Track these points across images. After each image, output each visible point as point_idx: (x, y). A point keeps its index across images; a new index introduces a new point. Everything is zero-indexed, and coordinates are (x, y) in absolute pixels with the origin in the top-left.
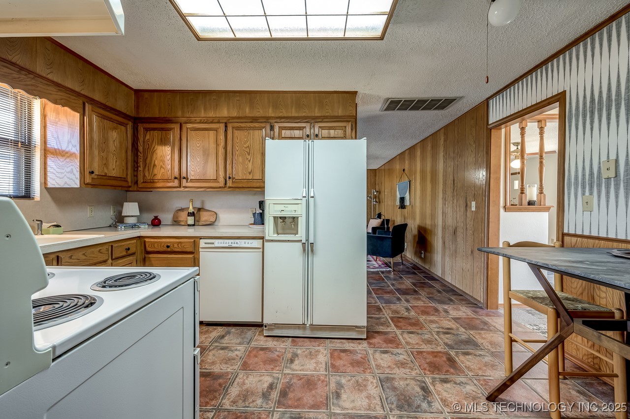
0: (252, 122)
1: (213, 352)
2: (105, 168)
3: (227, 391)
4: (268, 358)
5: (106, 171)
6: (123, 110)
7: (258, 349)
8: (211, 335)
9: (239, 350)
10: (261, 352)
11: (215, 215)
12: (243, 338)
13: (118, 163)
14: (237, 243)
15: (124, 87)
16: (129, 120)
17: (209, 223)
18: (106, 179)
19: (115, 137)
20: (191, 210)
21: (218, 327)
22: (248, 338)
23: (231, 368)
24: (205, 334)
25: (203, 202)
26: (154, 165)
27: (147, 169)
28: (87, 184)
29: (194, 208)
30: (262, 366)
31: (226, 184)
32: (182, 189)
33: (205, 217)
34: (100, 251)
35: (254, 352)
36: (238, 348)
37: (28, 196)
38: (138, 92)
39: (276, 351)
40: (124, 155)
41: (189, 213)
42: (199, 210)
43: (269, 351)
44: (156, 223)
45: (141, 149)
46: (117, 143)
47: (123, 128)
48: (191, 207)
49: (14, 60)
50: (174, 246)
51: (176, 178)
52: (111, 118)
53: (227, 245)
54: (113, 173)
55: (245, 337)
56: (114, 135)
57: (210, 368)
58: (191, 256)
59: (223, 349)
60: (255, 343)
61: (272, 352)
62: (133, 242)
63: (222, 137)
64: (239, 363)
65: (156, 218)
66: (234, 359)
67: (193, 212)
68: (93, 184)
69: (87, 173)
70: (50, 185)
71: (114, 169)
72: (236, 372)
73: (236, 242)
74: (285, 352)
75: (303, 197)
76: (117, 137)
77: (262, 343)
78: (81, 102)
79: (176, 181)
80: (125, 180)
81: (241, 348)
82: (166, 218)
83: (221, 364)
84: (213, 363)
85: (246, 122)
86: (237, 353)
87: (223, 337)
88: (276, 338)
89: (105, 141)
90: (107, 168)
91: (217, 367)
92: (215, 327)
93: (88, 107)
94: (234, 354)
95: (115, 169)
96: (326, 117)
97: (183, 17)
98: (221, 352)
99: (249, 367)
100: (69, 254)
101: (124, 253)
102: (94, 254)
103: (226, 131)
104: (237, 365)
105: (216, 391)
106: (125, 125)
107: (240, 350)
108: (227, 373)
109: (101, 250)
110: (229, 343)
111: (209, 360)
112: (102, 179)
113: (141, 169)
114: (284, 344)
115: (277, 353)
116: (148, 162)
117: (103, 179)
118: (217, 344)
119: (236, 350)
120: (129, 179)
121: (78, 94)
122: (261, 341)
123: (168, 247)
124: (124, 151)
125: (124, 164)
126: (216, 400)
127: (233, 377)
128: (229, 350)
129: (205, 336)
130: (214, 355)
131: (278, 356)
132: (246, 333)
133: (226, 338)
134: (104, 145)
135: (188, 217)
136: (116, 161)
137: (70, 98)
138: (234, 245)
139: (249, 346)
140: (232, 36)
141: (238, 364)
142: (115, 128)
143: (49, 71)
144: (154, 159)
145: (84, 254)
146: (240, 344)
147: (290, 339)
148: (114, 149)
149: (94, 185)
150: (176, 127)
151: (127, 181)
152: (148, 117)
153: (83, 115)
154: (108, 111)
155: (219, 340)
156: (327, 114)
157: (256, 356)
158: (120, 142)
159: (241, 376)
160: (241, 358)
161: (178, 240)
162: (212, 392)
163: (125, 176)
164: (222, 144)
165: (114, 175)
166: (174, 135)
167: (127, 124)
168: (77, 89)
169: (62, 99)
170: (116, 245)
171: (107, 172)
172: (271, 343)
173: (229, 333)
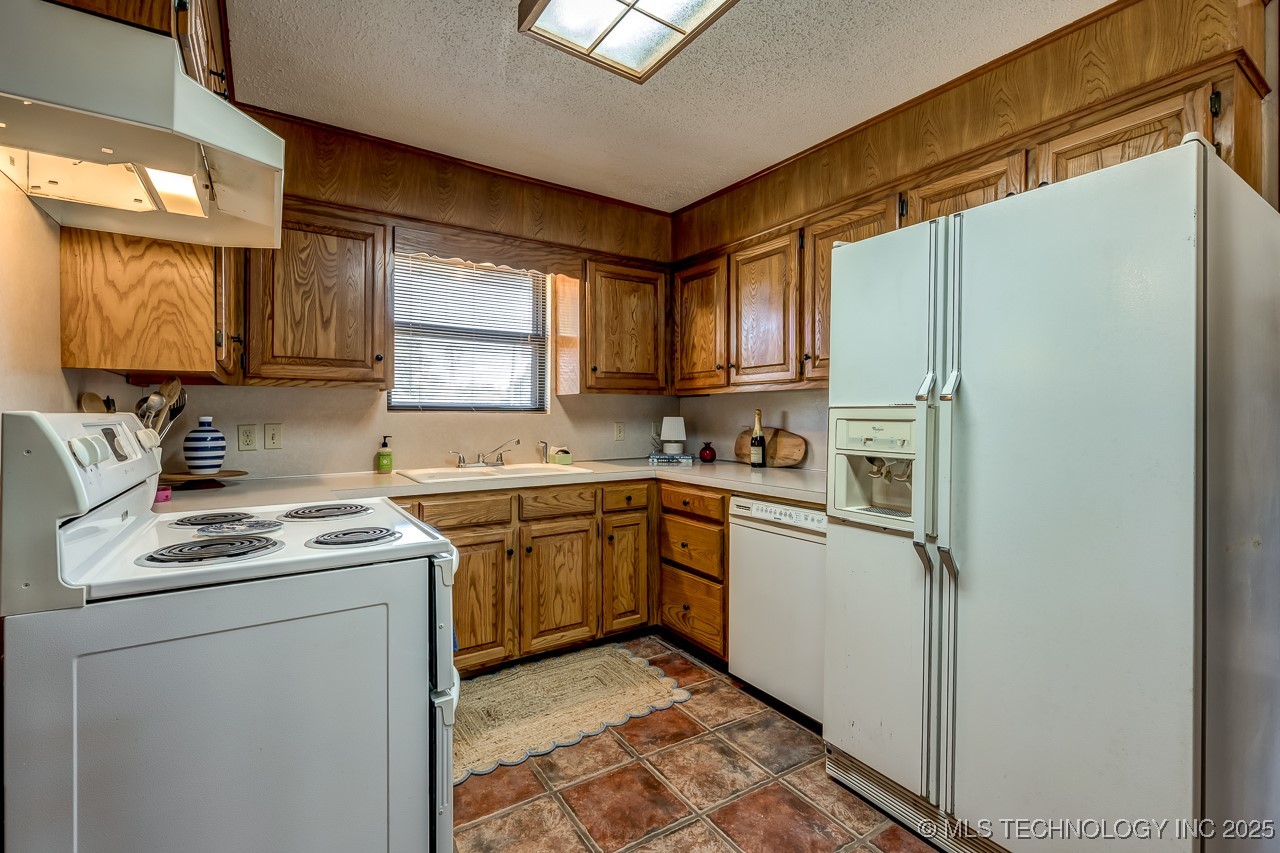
0: (853, 209)
1: (704, 747)
2: (617, 360)
3: (648, 841)
4: (787, 831)
5: (618, 364)
6: (650, 256)
7: (787, 797)
8: (731, 712)
9: (748, 774)
10: (786, 809)
11: (803, 447)
12: (780, 753)
13: (639, 349)
14: (790, 515)
15: (651, 215)
16: (660, 271)
17: (790, 463)
18: (620, 378)
19: (634, 306)
20: (757, 432)
21: (759, 703)
22: (790, 758)
23: (699, 800)
24: (724, 705)
25: (784, 416)
26: (694, 346)
27: (684, 355)
28: (589, 388)
29: (762, 428)
30: (754, 840)
31: (801, 372)
32: (732, 390)
33: (787, 450)
34: (580, 496)
35: (771, 798)
36: (753, 768)
37: (541, 409)
38: (677, 216)
39: (822, 828)
40: (650, 334)
41: (753, 439)
42: (777, 432)
43: (806, 819)
44: (708, 456)
45: (678, 318)
46: (638, 316)
47: (649, 288)
48: (757, 427)
49: (497, 230)
50: (694, 503)
51: (720, 367)
52: (628, 275)
53: (771, 517)
54: (631, 368)
55: (787, 753)
56: (633, 301)
57: (669, 774)
58: (716, 529)
59: (725, 751)
60: (795, 780)
61: (810, 826)
62: (641, 486)
63: (794, 264)
64: (721, 801)
65: (708, 446)
66: (721, 786)
67: (762, 438)
68: (598, 387)
69: (589, 370)
70: (560, 393)
71: (632, 360)
72: (698, 815)
73: (788, 513)
74: (841, 847)
75: (919, 398)
76: (638, 307)
77: (809, 788)
78: (579, 261)
79: (722, 374)
80: (653, 377)
81: (757, 771)
82: (726, 446)
83: (692, 779)
84: (682, 770)
85: (840, 214)
86: (740, 777)
87: (745, 726)
88: (852, 798)
89: (617, 313)
90: (621, 359)
91: (679, 781)
92: (753, 699)
93: (590, 266)
94: (731, 775)
95: (634, 359)
96: (1090, 109)
97: (586, 57)
98: (716, 755)
99: (730, 823)
100: (533, 494)
101: (624, 505)
102: (570, 499)
103: (802, 247)
104: (714, 801)
105: (634, 826)
106: (653, 282)
107: (750, 775)
108: (683, 805)
109: (581, 493)
110: (744, 747)
111: (680, 759)
112: (613, 378)
113: (678, 355)
114: (861, 825)
115: (818, 836)
116: (685, 342)
117: (616, 378)
118: (722, 736)
119: (744, 770)
120: (661, 376)
121: (578, 250)
122: (812, 780)
123: (685, 503)
124: (650, 327)
125: (650, 349)
126: (618, 843)
127: (685, 821)
128: (730, 762)
129: (721, 709)
130: (698, 755)
131: (814, 844)
132: (800, 744)
133: (751, 733)
134: (615, 322)
135: (752, 448)
136: (637, 346)
137: (564, 259)
138: (785, 520)
139: (776, 779)
140: (679, 37)
141: (717, 803)
142: (635, 291)
143: (537, 229)
144: (693, 334)
145: (554, 497)
146: (765, 762)
147: (890, 824)
148: (633, 325)
149: (600, 390)
150: (722, 263)
151: (657, 379)
152: (688, 258)
153: (584, 280)
154: (624, 265)
155: (735, 729)
156: (1090, 99)
157: (766, 809)
158: (644, 314)
159: (697, 830)
160: (737, 791)
161: (699, 493)
162: (629, 823)
163: (652, 371)
164: (794, 281)
165: (633, 371)
166: (718, 283)
167: (656, 280)
168: (575, 243)
169: (553, 264)
170: (610, 489)
171: (620, 366)
172: (826, 802)
173: (766, 724)
